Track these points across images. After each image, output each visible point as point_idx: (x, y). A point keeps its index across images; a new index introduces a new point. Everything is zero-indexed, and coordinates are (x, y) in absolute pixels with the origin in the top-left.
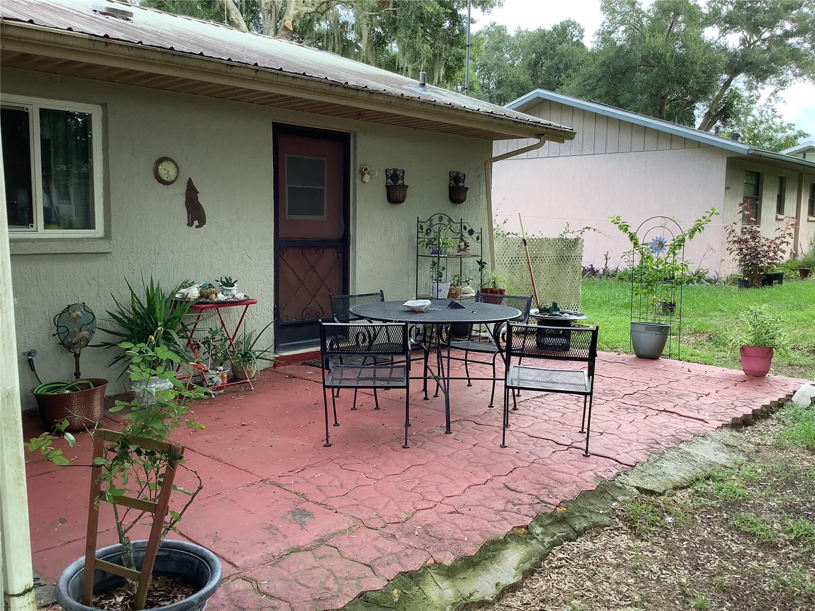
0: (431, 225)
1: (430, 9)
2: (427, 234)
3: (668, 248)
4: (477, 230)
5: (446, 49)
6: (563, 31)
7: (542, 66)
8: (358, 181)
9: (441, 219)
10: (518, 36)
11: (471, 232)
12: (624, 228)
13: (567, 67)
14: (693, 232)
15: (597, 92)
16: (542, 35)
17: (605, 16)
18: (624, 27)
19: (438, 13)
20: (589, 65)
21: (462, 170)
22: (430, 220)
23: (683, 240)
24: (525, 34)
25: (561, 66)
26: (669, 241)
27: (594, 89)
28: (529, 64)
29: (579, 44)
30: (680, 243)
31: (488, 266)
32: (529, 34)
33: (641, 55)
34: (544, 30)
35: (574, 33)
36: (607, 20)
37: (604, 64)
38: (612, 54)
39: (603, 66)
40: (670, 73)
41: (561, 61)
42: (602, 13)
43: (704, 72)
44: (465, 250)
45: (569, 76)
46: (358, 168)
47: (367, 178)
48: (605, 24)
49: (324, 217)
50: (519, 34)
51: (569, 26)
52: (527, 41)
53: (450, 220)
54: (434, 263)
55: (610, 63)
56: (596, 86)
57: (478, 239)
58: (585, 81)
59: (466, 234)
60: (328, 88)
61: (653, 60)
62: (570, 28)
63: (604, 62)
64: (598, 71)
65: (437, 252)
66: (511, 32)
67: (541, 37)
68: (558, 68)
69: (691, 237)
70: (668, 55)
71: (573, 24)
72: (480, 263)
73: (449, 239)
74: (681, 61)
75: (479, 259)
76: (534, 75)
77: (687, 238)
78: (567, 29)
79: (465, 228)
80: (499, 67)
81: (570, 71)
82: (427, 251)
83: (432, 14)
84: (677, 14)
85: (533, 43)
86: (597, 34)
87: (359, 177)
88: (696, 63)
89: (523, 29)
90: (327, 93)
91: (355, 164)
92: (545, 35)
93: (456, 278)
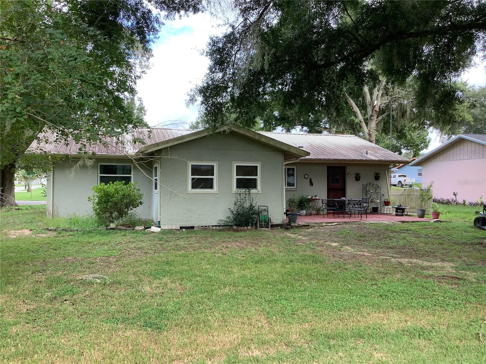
2: (365, 187)
9: (370, 184)
21: (379, 172)
22: (367, 184)
44: (376, 191)
47: (349, 175)
49: (339, 184)
53: (373, 184)
54: (366, 194)
57: (380, 188)
72: (383, 195)
73: (371, 188)
79: (377, 186)
91: (347, 172)
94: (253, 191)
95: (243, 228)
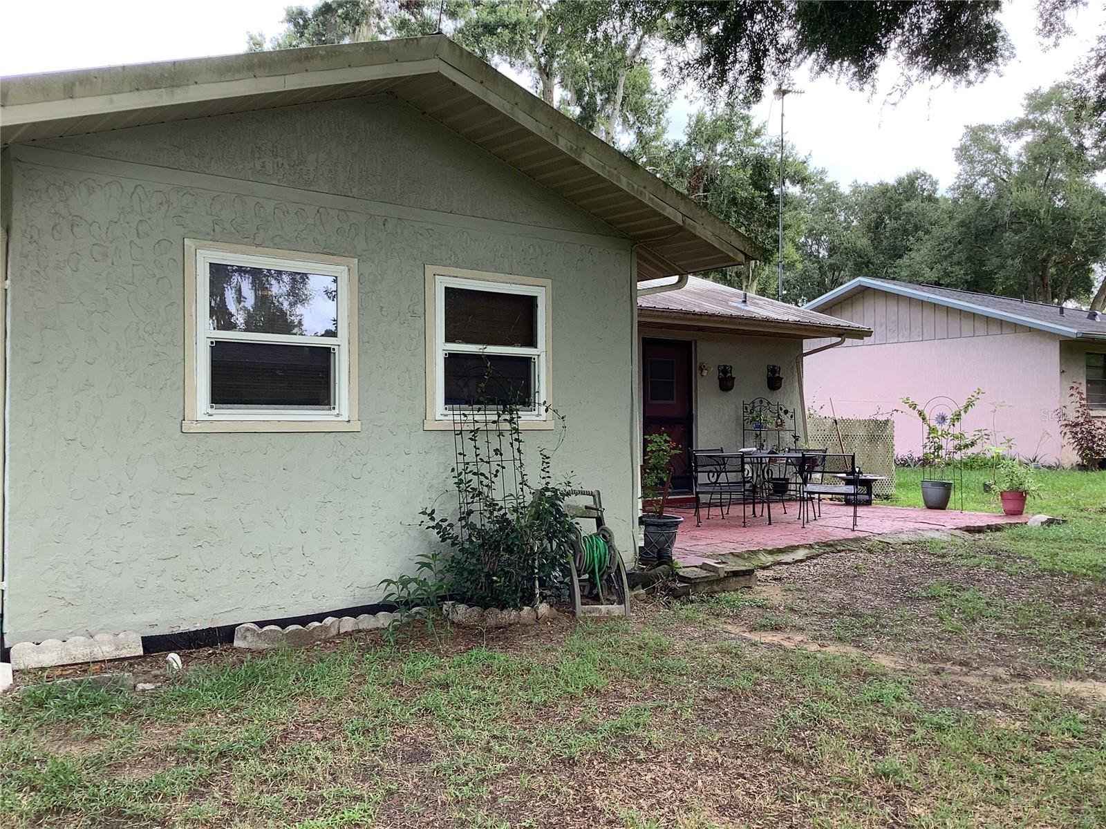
0: (754, 407)
1: (744, 194)
2: (751, 413)
3: (948, 421)
4: (791, 410)
5: (762, 231)
6: (909, 187)
7: (885, 228)
8: (698, 375)
9: (761, 402)
10: (854, 192)
11: (786, 412)
12: (914, 406)
13: (917, 228)
14: (966, 408)
15: (955, 258)
16: (884, 190)
17: (961, 167)
18: (986, 178)
19: (753, 198)
20: (945, 226)
21: (778, 364)
22: (753, 403)
23: (960, 415)
24: (863, 189)
25: (910, 227)
26: (949, 416)
27: (951, 254)
28: (869, 226)
29: (931, 199)
30: (958, 417)
31: (802, 439)
32: (871, 190)
33: (1009, 212)
34: (887, 184)
35: (924, 187)
36: (963, 173)
37: (962, 224)
38: (972, 211)
39: (962, 227)
40: (1046, 232)
41: (908, 222)
42: (957, 163)
43: (1091, 229)
44: (781, 425)
45: (919, 239)
46: (698, 365)
47: (705, 373)
48: (962, 177)
49: (674, 402)
50: (856, 190)
51: (917, 179)
52: (865, 198)
53: (769, 403)
54: (757, 435)
55: (970, 223)
56: (954, 251)
57: (792, 417)
58: (940, 244)
59: (782, 413)
60: (682, 315)
61: (1024, 216)
62: (920, 180)
63: (962, 222)
64: (956, 233)
65: (760, 427)
66: (845, 189)
67: (883, 193)
68: (905, 231)
69: (965, 412)
70: (1042, 211)
71: (923, 175)
72: (794, 437)
73: (768, 416)
74: (1060, 217)
75: (793, 433)
76: (875, 239)
77: (962, 412)
78: (914, 182)
79: (781, 409)
80: (830, 232)
81: (921, 233)
82: (751, 426)
83: (746, 198)
84: (1054, 160)
85: (872, 200)
86: (952, 190)
87: (699, 372)
88: (1079, 219)
89: (861, 182)
90: (681, 319)
91: (696, 362)
92: (887, 190)
93: (775, 447)
94: (526, 418)
95: (514, 613)
